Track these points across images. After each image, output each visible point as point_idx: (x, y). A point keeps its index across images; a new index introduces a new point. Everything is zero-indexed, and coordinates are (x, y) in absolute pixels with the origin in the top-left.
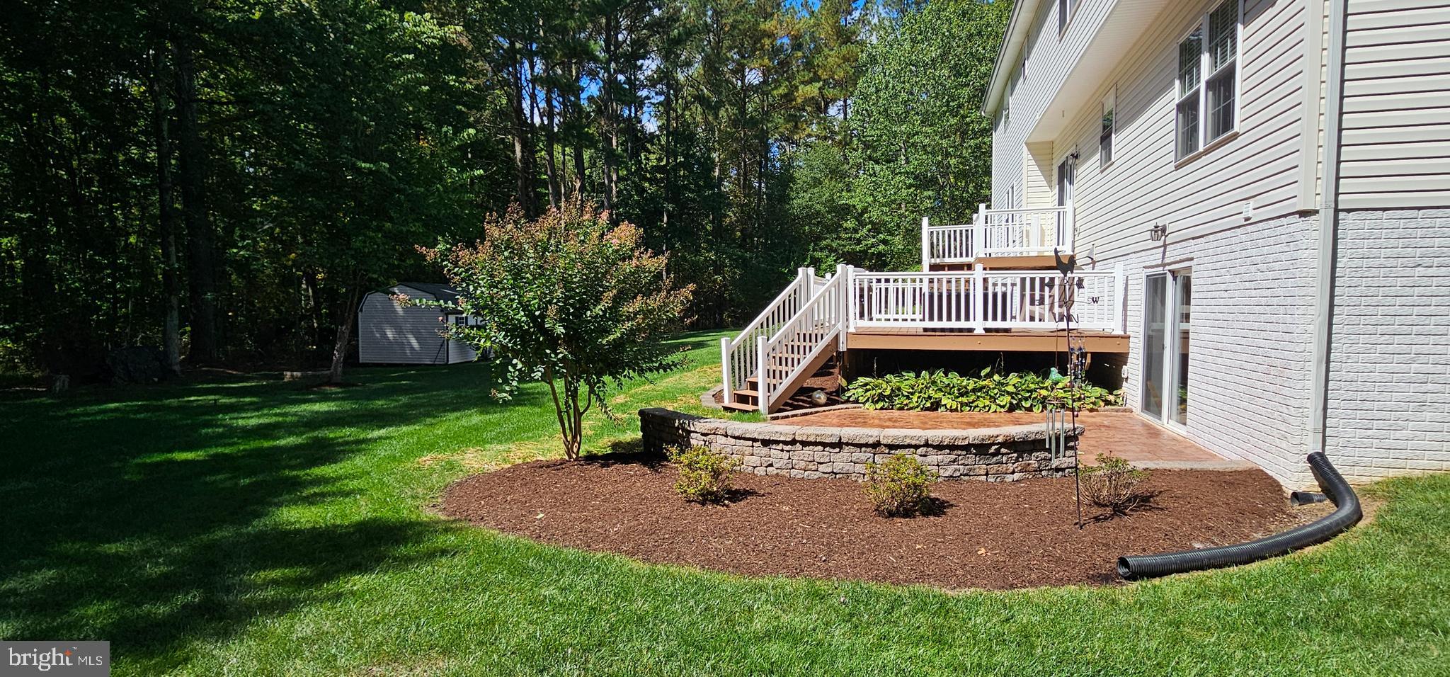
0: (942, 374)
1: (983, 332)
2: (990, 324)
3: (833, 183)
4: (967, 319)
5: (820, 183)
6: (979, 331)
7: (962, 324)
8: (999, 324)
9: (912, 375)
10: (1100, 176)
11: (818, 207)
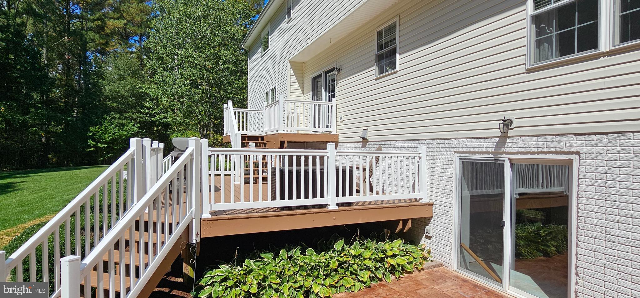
0: (298, 252)
1: (336, 208)
2: (342, 199)
3: (133, 80)
4: (322, 196)
5: (124, 79)
6: (333, 207)
7: (318, 201)
8: (347, 199)
9: (270, 255)
10: (374, 82)
11: (123, 92)
